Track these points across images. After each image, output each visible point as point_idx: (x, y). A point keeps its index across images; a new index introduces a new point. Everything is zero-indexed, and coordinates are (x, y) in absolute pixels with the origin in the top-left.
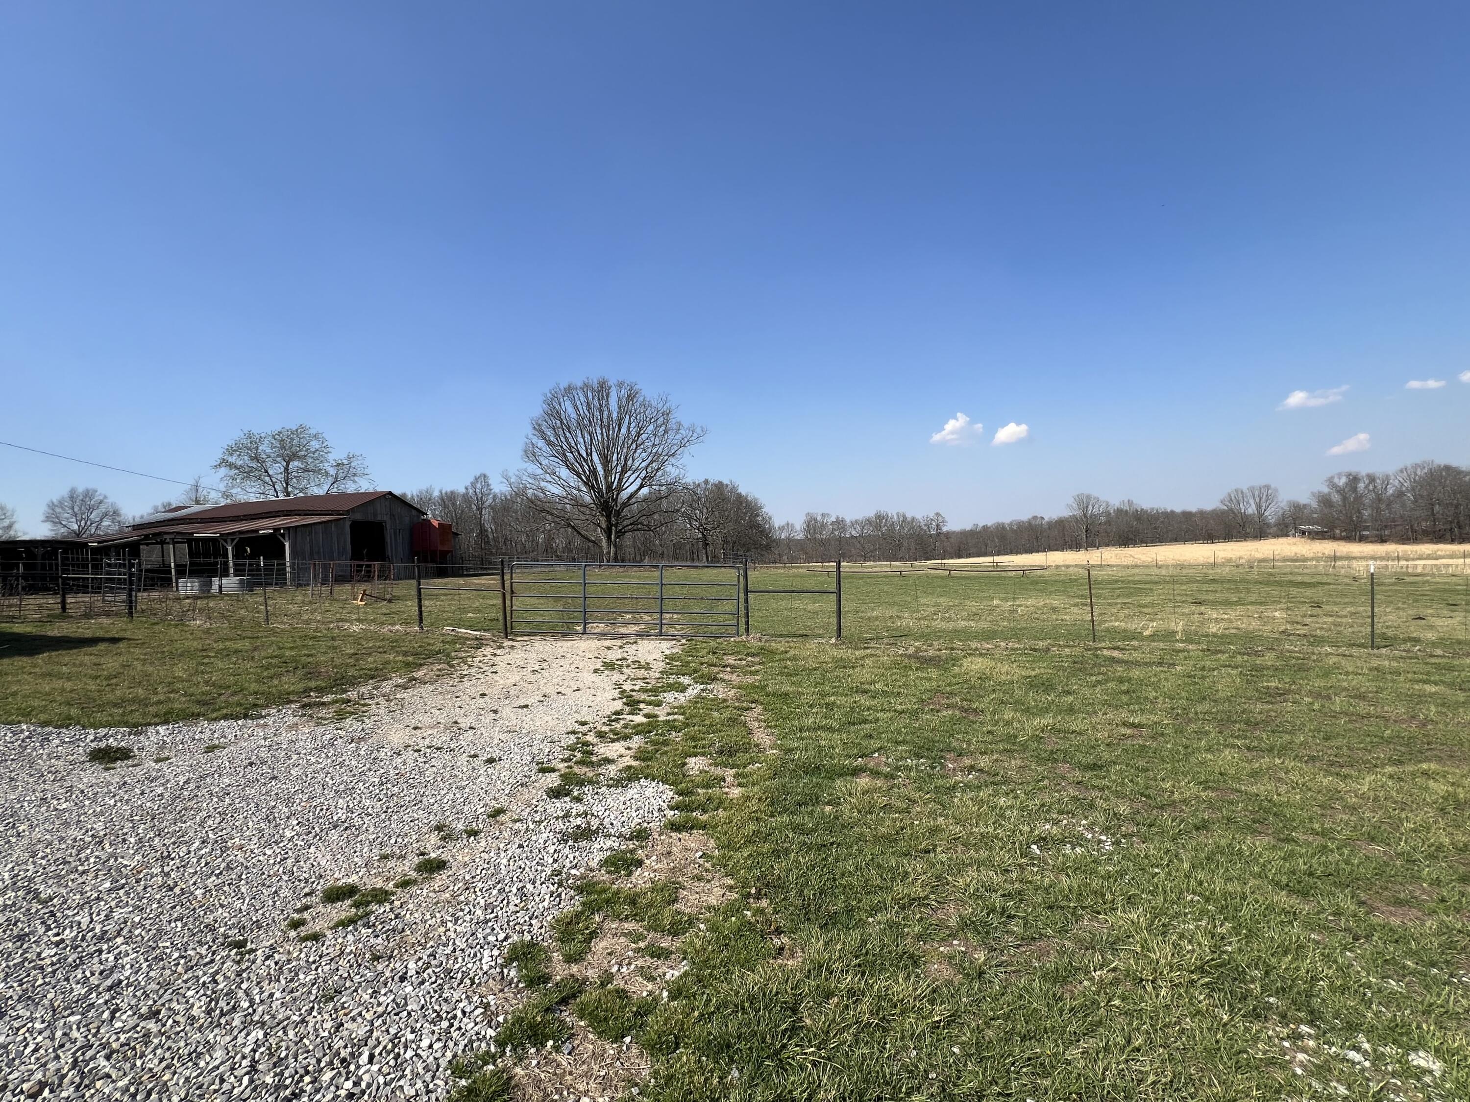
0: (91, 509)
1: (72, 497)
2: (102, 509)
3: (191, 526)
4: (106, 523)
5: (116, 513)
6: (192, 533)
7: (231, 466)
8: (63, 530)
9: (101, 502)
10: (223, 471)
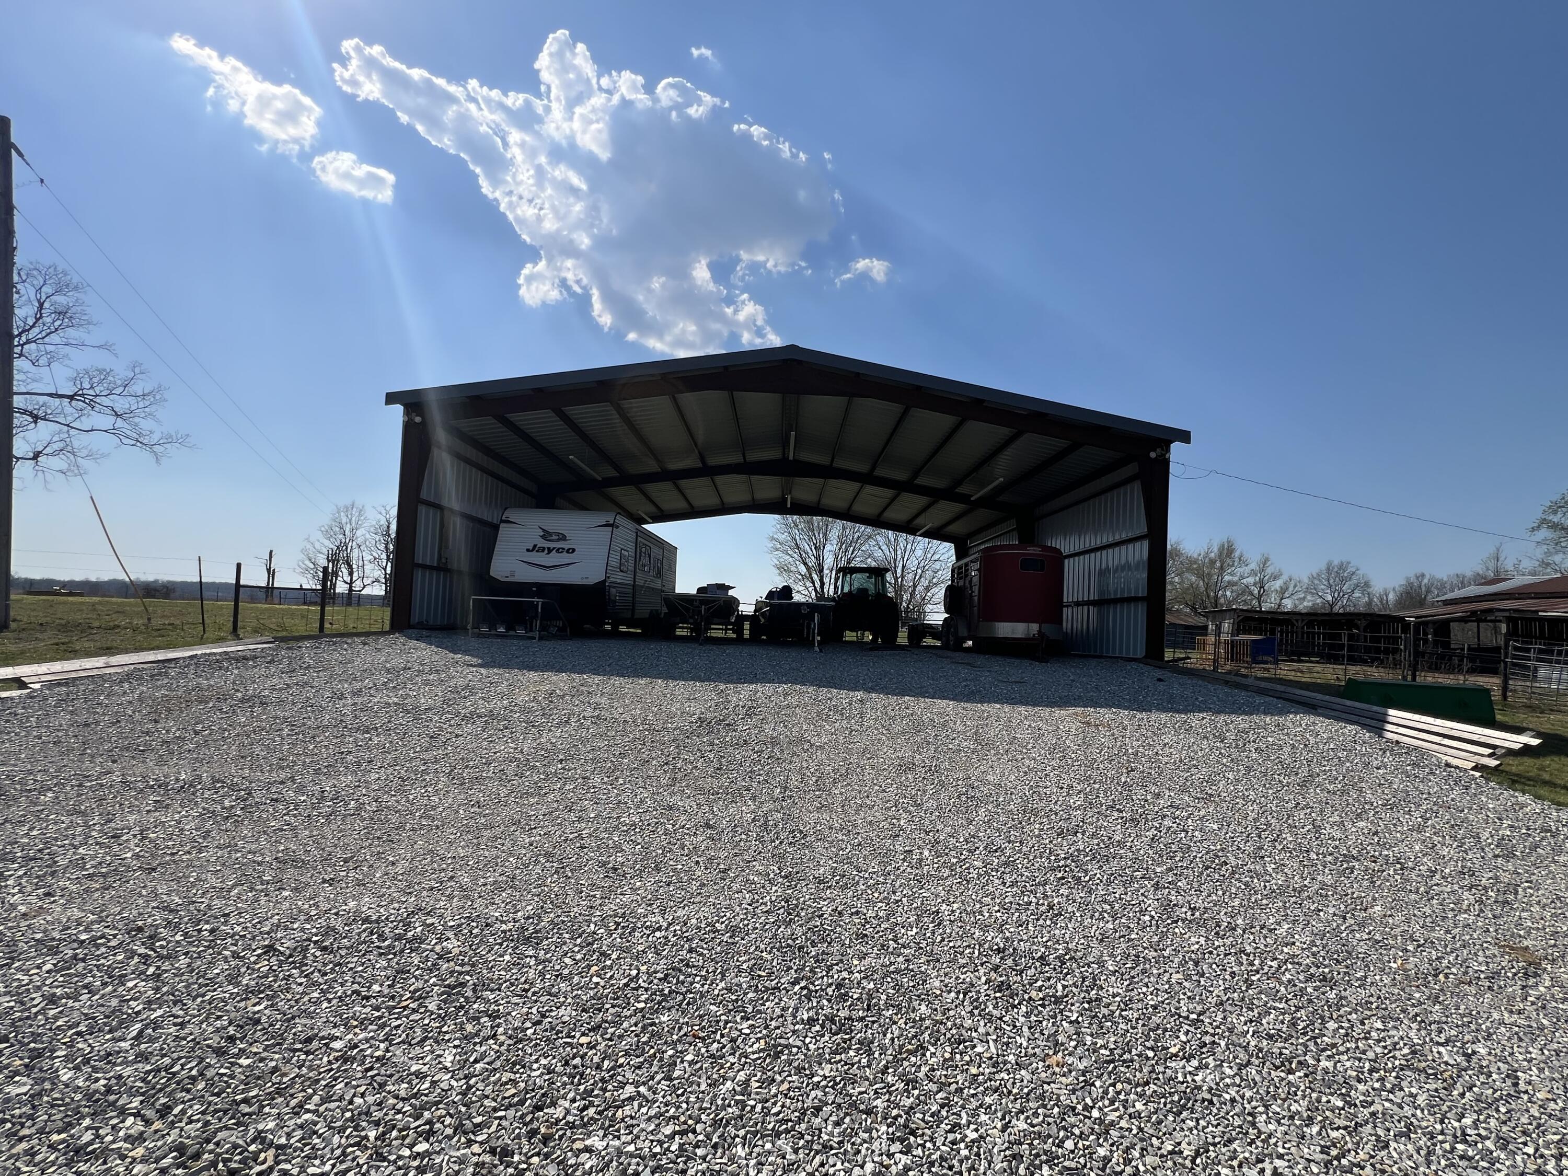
0: (1343, 580)
1: (1329, 570)
2: (1354, 580)
3: (1529, 601)
4: (1357, 594)
5: (1367, 584)
6: (1537, 611)
7: (1555, 526)
8: (1319, 601)
9: (1354, 573)
10: (1544, 533)
